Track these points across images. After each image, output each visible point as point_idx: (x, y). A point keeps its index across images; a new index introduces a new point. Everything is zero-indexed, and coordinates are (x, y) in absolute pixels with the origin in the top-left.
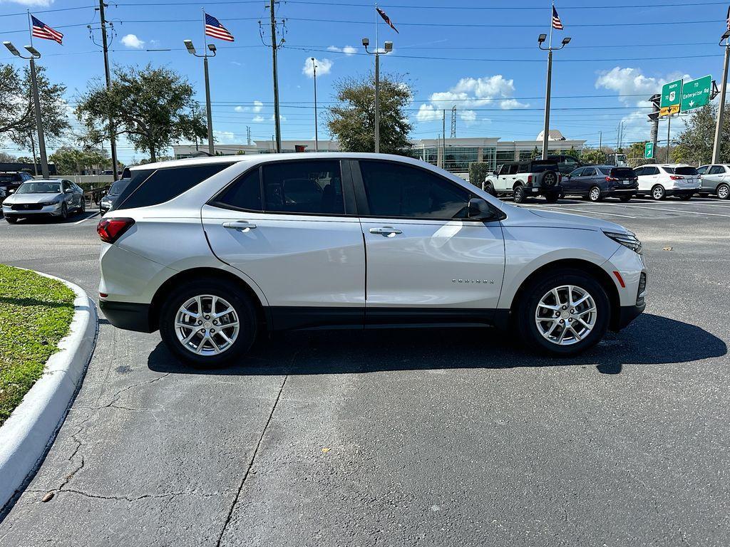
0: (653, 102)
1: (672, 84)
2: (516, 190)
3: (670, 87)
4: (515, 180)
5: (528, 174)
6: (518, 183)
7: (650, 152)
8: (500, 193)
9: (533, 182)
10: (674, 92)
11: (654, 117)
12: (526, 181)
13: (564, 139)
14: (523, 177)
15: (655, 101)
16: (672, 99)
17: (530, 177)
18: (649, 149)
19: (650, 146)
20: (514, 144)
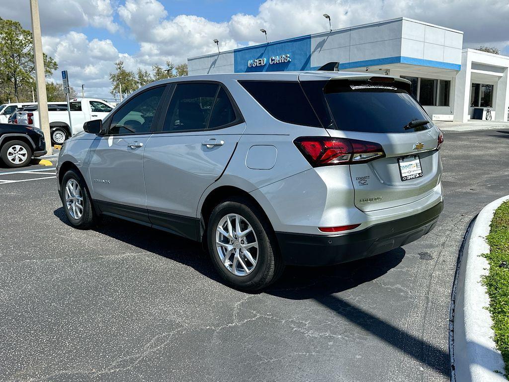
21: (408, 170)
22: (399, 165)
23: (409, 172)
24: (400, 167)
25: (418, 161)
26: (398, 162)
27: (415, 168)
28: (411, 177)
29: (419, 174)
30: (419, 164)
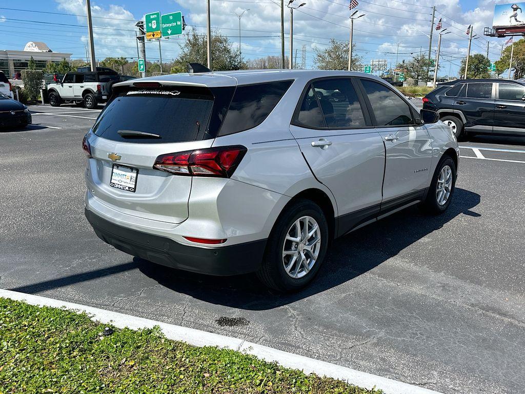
0: (139, 27)
1: (153, 15)
2: (87, 97)
3: (151, 17)
4: (83, 89)
5: (97, 83)
6: (87, 92)
7: (142, 66)
8: (68, 100)
9: (102, 91)
10: (155, 21)
11: (141, 39)
12: (95, 90)
13: (50, 51)
14: (93, 86)
15: (140, 26)
16: (154, 27)
17: (98, 86)
18: (141, 65)
19: (141, 62)
20: (6, 53)
21: (120, 178)
22: (113, 170)
23: (120, 181)
24: (112, 172)
25: (134, 175)
26: (113, 168)
27: (128, 181)
28: (119, 186)
29: (129, 188)
30: (135, 179)
